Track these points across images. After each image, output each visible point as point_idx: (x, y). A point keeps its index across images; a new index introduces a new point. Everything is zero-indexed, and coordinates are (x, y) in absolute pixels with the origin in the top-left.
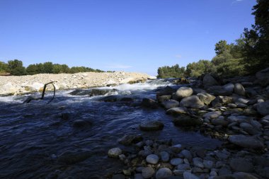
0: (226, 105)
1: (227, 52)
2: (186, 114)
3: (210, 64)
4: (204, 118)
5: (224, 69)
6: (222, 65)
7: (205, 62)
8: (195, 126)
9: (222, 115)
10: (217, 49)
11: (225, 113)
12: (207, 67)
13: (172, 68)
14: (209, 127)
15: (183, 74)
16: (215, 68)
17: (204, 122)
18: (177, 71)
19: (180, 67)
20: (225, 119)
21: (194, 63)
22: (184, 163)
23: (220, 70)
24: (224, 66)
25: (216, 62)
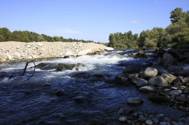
0: (185, 84)
1: (182, 21)
2: (155, 92)
3: (164, 33)
4: (170, 95)
5: (179, 39)
6: (177, 34)
7: (160, 30)
8: (165, 102)
9: (183, 93)
10: (172, 17)
11: (185, 92)
12: (161, 35)
13: (125, 34)
14: (175, 103)
15: (135, 42)
16: (170, 37)
17: (171, 98)
18: (129, 38)
19: (133, 34)
20: (186, 97)
21: (148, 31)
22: (167, 124)
23: (175, 40)
24: (179, 36)
25: (170, 31)
